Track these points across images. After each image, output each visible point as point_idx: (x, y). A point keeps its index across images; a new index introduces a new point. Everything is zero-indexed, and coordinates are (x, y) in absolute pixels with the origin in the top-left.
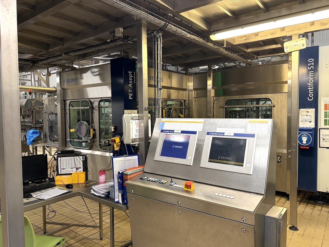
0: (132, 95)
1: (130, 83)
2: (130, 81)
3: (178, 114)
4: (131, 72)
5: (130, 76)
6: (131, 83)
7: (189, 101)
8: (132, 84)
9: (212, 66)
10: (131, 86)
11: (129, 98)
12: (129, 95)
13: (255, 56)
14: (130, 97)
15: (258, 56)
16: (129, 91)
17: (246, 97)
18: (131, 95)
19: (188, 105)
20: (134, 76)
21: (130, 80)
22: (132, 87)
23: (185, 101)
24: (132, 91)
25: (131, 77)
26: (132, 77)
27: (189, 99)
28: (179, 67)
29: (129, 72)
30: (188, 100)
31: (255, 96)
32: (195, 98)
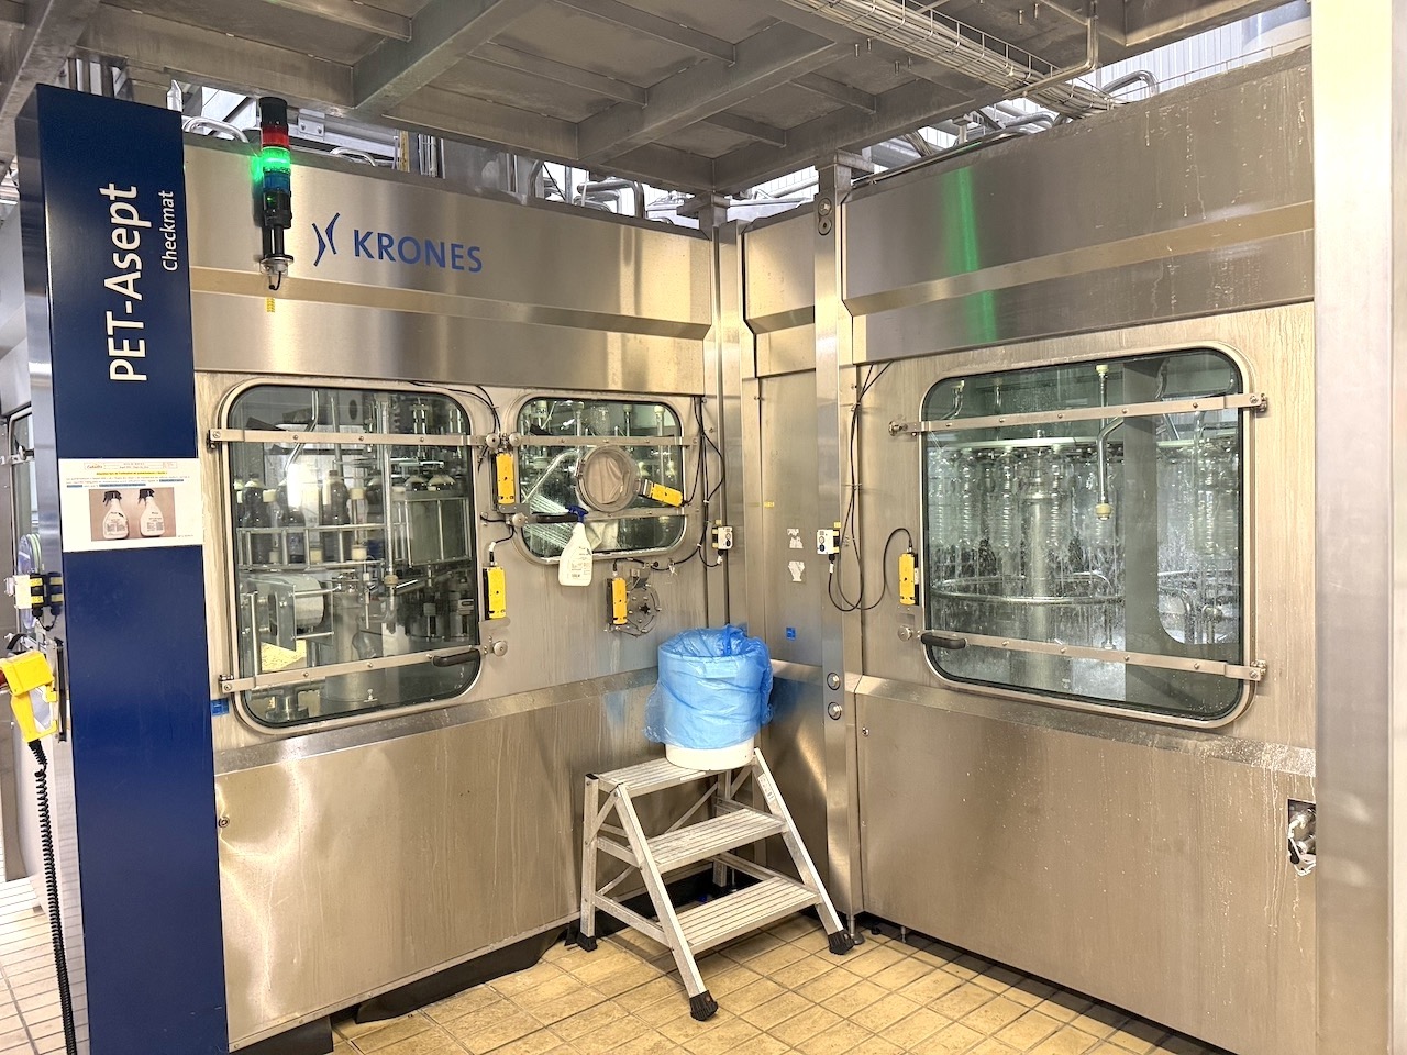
0: (141, 353)
1: (124, 265)
2: (123, 254)
3: (634, 487)
4: (133, 193)
5: (116, 220)
6: (132, 268)
7: (726, 402)
8: (137, 275)
9: (841, 160)
10: (130, 292)
11: (114, 376)
12: (112, 352)
13: (1088, 23)
14: (121, 370)
15: (1127, 29)
16: (111, 324)
17: (1056, 351)
18: (126, 352)
19: (715, 424)
20: (158, 222)
21: (124, 245)
22: (139, 297)
23: (699, 399)
24: (140, 325)
25: (130, 229)
26: (136, 228)
27: (725, 394)
28: (646, 187)
29: (111, 192)
30: (714, 397)
31: (1120, 337)
32: (760, 378)
